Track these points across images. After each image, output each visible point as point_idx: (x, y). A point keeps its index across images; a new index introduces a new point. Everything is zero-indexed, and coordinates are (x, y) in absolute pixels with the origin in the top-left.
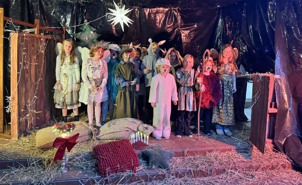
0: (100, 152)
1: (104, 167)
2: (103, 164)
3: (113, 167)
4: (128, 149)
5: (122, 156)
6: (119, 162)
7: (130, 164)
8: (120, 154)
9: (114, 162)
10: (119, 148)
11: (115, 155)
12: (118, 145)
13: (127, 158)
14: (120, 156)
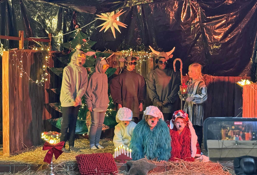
0: (82, 159)
1: (84, 170)
2: (83, 168)
3: (91, 171)
4: (108, 160)
5: (100, 163)
6: (97, 168)
7: (107, 170)
8: (99, 161)
9: (92, 167)
10: (99, 157)
11: (94, 162)
12: (98, 156)
13: (105, 165)
14: (99, 163)
